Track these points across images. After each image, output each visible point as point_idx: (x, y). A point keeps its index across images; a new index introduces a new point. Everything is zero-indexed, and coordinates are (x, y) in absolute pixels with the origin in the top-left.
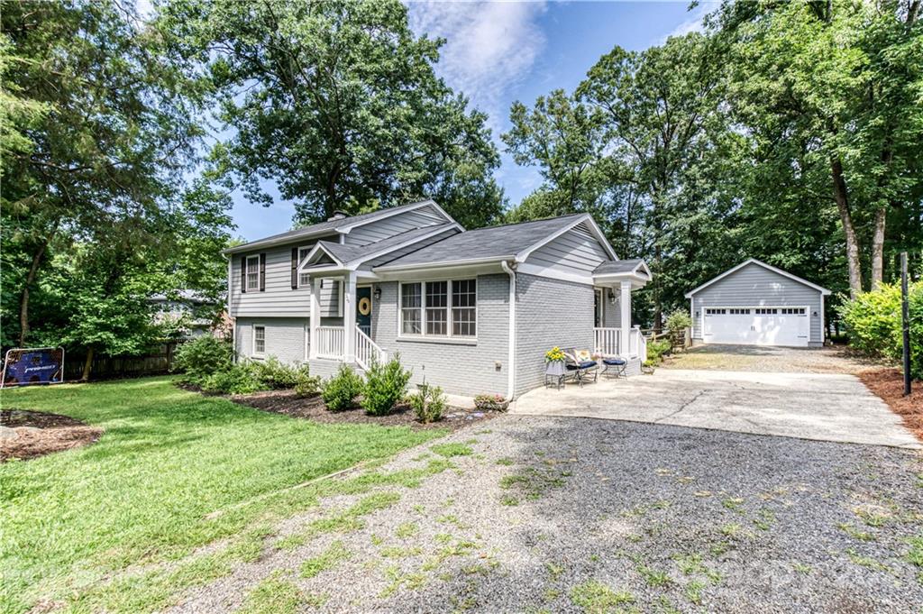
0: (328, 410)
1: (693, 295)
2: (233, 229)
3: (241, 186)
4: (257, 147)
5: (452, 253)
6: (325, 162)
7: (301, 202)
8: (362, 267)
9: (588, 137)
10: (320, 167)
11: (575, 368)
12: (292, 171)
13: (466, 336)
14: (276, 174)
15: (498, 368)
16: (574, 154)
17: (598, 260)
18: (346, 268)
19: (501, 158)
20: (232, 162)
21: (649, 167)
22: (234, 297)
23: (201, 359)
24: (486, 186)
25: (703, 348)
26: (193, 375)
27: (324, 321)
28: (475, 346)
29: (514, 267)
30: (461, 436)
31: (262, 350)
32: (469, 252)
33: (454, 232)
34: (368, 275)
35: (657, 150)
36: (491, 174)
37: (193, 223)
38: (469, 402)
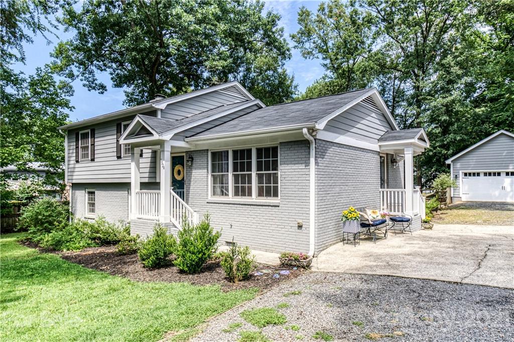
0: (144, 267)
1: (452, 161)
2: (71, 110)
3: (80, 77)
4: (94, 45)
5: (256, 124)
6: (147, 55)
7: (130, 90)
8: (176, 137)
9: (361, 35)
10: (143, 59)
11: (369, 225)
12: (121, 64)
13: (269, 198)
14: (109, 67)
15: (300, 227)
16: (349, 49)
17: (383, 129)
18: (161, 138)
19: (291, 52)
20: (73, 57)
21: (411, 58)
22: (71, 166)
23: (41, 220)
24: (280, 75)
25: (462, 205)
26: (34, 233)
27: (144, 186)
28: (278, 206)
29: (314, 134)
30: (271, 299)
31: (93, 211)
32: (271, 122)
33: (255, 108)
34: (181, 144)
35: (416, 45)
36: (283, 65)
37: (38, 106)
38: (273, 258)
